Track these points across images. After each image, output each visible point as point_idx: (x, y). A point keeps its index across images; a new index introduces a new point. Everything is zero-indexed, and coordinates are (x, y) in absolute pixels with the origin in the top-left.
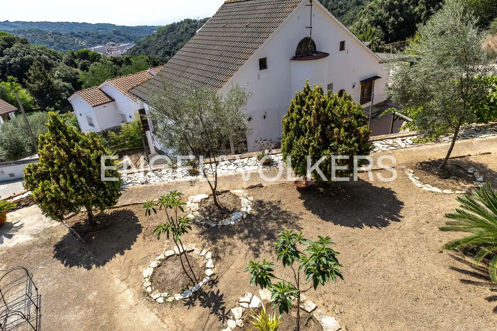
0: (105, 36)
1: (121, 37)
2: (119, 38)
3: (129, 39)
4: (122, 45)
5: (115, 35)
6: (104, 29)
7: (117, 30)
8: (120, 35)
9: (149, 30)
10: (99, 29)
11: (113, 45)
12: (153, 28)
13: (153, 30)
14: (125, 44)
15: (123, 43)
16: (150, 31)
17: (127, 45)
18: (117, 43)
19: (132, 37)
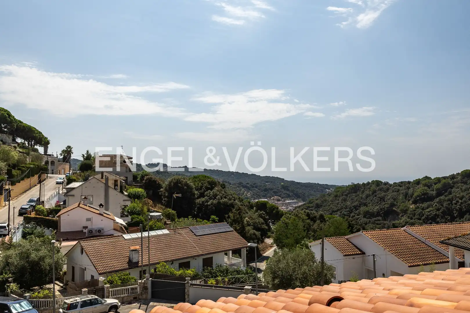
0: (272, 189)
1: (288, 193)
2: (286, 194)
3: (297, 196)
4: (287, 201)
5: (283, 190)
6: (271, 182)
7: (285, 185)
8: (288, 190)
9: (322, 188)
10: (267, 182)
11: (278, 200)
12: (325, 187)
13: (326, 188)
14: (292, 201)
15: (289, 199)
16: (322, 190)
17: (294, 202)
18: (282, 198)
19: (301, 193)
